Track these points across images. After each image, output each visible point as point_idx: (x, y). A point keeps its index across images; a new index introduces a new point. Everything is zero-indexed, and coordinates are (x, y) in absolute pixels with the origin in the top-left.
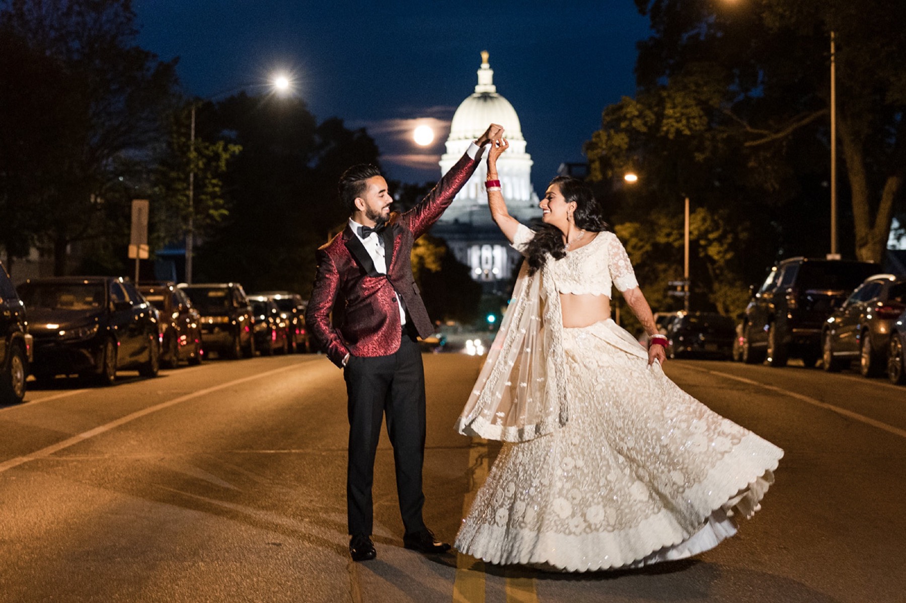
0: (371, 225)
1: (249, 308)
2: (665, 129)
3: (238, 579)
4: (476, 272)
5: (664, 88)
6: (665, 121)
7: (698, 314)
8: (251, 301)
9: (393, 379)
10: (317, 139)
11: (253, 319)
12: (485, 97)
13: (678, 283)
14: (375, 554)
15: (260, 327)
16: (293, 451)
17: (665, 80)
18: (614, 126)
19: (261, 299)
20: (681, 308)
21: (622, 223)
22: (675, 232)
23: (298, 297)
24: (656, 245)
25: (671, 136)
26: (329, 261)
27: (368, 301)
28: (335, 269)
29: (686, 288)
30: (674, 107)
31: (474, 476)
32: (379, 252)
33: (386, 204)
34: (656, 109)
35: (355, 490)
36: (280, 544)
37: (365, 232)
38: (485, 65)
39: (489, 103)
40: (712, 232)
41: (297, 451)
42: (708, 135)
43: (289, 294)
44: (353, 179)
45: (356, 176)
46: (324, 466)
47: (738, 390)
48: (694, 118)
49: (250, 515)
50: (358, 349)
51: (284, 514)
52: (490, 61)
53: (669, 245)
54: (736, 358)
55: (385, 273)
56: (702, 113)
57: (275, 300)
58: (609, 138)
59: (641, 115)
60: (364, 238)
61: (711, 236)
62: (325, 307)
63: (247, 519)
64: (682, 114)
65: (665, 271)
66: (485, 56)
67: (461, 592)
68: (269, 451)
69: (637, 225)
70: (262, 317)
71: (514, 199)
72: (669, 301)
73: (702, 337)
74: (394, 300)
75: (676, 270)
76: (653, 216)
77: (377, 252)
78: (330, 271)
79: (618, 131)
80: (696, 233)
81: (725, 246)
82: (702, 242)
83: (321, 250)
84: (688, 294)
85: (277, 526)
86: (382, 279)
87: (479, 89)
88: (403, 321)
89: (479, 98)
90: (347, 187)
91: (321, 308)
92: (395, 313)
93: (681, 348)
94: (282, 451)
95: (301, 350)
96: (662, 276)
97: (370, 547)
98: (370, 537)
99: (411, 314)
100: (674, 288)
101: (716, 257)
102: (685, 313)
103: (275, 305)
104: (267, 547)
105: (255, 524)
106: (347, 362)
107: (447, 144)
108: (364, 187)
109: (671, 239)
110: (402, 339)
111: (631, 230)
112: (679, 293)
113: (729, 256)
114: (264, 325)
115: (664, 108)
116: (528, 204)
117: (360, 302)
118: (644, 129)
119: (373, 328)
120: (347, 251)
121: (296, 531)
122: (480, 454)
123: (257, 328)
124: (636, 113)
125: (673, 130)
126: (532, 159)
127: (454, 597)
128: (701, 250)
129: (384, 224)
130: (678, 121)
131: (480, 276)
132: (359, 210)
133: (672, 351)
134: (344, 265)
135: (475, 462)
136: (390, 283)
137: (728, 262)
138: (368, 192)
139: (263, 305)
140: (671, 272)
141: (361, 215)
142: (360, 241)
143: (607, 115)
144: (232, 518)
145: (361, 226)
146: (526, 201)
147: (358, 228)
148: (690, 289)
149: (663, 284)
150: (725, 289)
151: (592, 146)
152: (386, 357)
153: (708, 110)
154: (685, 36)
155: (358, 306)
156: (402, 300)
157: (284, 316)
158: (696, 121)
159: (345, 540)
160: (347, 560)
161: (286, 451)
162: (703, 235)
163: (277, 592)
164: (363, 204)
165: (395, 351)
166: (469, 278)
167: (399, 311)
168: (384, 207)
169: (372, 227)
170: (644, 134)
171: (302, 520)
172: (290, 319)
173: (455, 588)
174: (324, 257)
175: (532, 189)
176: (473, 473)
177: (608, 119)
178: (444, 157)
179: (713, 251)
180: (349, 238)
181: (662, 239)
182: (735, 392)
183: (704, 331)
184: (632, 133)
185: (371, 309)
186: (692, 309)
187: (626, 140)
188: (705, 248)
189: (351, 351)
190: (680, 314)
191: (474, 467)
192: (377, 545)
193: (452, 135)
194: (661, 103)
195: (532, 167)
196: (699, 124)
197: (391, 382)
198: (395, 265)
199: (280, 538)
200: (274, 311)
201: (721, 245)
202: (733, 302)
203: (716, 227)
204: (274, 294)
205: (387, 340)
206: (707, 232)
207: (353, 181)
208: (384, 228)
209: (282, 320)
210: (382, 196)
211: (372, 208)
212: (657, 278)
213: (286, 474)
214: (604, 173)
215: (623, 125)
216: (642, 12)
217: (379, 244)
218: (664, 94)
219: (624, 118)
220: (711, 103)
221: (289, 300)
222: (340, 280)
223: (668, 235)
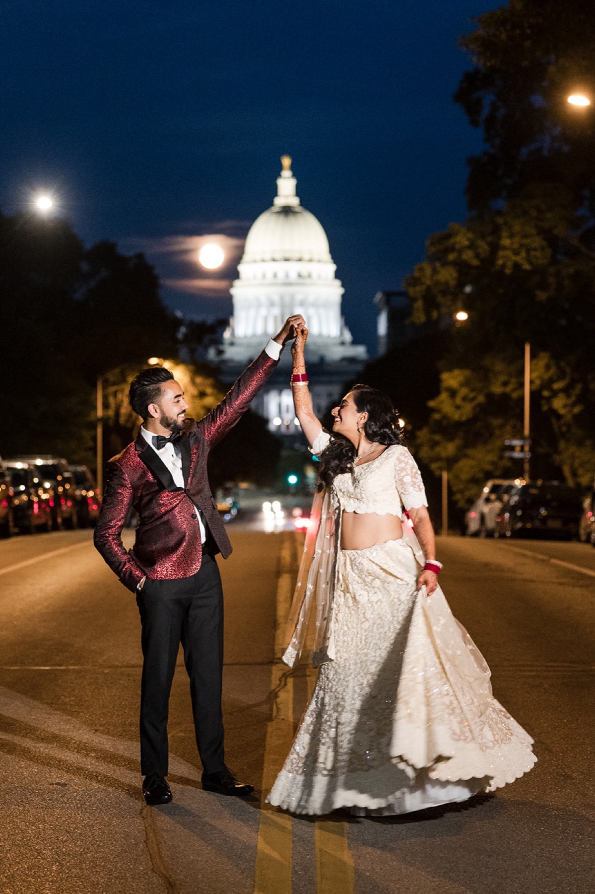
0: (166, 433)
1: (8, 479)
2: (500, 262)
3: (22, 825)
4: (275, 422)
5: (499, 213)
6: (501, 253)
7: (540, 483)
8: (9, 469)
9: (191, 604)
10: (85, 267)
11: (11, 491)
12: (287, 211)
13: (517, 443)
14: (170, 797)
15: (20, 500)
16: (72, 667)
17: (501, 204)
18: (440, 258)
19: (19, 465)
20: (520, 475)
21: (450, 370)
22: (513, 380)
23: (64, 462)
24: (490, 396)
25: (508, 271)
26: (122, 475)
27: (165, 518)
28: (128, 483)
29: (527, 448)
30: (512, 236)
31: (278, 700)
32: (176, 464)
33: (181, 411)
34: (490, 239)
35: (148, 727)
36: (65, 785)
37: (160, 442)
38: (286, 173)
39: (291, 219)
40: (558, 380)
41: (76, 667)
42: (552, 270)
43: (53, 458)
44: (146, 383)
45: (149, 379)
46: (107, 687)
47: (581, 586)
48: (535, 249)
49: (28, 748)
50: (155, 571)
51: (67, 746)
52: (293, 168)
53: (505, 397)
54: (583, 538)
55: (183, 486)
56: (544, 243)
57: (36, 466)
58: (435, 271)
59: (472, 246)
60: (158, 448)
61: (557, 386)
62: (116, 525)
63: (25, 753)
64: (521, 245)
65: (501, 427)
66: (286, 161)
67: (268, 843)
68: (43, 668)
69: (467, 372)
70: (22, 488)
71: (320, 335)
72: (505, 463)
73: (543, 512)
74: (194, 516)
75: (514, 427)
76: (487, 361)
77: (173, 464)
78: (123, 486)
79: (445, 264)
80: (538, 382)
81: (573, 398)
82: (546, 393)
83: (111, 462)
84: (528, 455)
85: (60, 762)
86: (180, 494)
87: (279, 202)
88: (203, 539)
89: (279, 213)
90: (138, 392)
91: (112, 527)
92: (195, 530)
93: (519, 525)
94: (58, 668)
95: (68, 525)
96: (498, 432)
97: (166, 788)
98: (165, 778)
99: (212, 531)
100: (512, 448)
101: (562, 411)
102: (524, 483)
103: (36, 473)
104: (51, 787)
105: (35, 758)
106: (142, 586)
107: (241, 268)
108: (158, 392)
109: (508, 389)
110: (202, 559)
111: (461, 378)
112: (517, 455)
113: (577, 410)
114: (25, 497)
115: (499, 238)
116: (338, 341)
117: (157, 519)
118: (475, 262)
119: (172, 548)
120: (142, 463)
121: (82, 768)
122: (283, 672)
123: (17, 502)
124: (466, 243)
125: (510, 264)
126: (343, 285)
127: (258, 847)
128: (543, 402)
129: (179, 433)
130: (516, 253)
131: (279, 427)
132: (153, 417)
133: (509, 527)
134: (138, 480)
135: (278, 682)
136: (189, 497)
137: (576, 417)
138: (163, 397)
139: (22, 473)
140: (509, 428)
141: (154, 423)
142: (155, 452)
143: (432, 244)
144: (10, 752)
145: (156, 435)
146: (335, 338)
147: (153, 437)
148: (532, 450)
149: (498, 443)
150: (573, 449)
151: (416, 282)
152: (186, 579)
153: (552, 241)
154: (524, 151)
155: (154, 524)
156: (202, 514)
157: (47, 485)
158: (538, 254)
159: (137, 779)
160: (139, 804)
161: (62, 668)
162: (547, 384)
163: (66, 841)
164: (157, 410)
165: (196, 572)
166: (267, 433)
167: (199, 529)
168: (178, 414)
169: (168, 437)
170: (477, 268)
171: (88, 754)
172: (54, 488)
173: (259, 837)
174: (116, 470)
175: (343, 323)
176: (276, 696)
177: (433, 249)
178: (237, 283)
179: (558, 404)
180: (143, 449)
181: (497, 389)
182: (577, 590)
183: (547, 505)
184: (462, 267)
185: (169, 527)
186: (533, 478)
187: (455, 275)
188: (549, 400)
189: (148, 573)
190: (518, 483)
191: (277, 690)
192: (173, 786)
193: (247, 257)
194: (496, 231)
195: (344, 297)
196: (541, 257)
197: (189, 606)
198: (192, 478)
199: (65, 777)
200: (36, 480)
201: (568, 396)
202: (582, 465)
203: (562, 375)
204: (34, 458)
205: (185, 562)
206: (551, 381)
207: (147, 385)
208: (180, 437)
209: (45, 491)
210: (178, 401)
211: (167, 415)
212: (491, 435)
213: (65, 697)
214: (428, 313)
215: (452, 257)
216: (474, 123)
217: (175, 455)
218: (500, 221)
219: (452, 249)
220: (556, 231)
221: (53, 466)
222: (134, 496)
223: (505, 384)
